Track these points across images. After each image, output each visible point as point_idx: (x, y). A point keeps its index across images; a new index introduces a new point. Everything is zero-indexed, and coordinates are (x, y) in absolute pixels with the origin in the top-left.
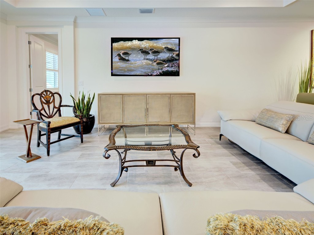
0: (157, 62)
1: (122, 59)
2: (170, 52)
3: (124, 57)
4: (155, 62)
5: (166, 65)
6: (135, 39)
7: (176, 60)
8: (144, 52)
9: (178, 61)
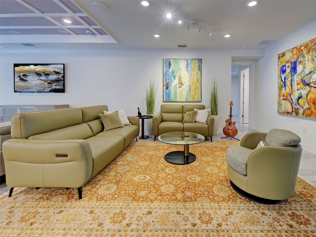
0: (48, 82)
1: (22, 80)
2: (57, 74)
3: (23, 78)
4: (46, 82)
5: (54, 84)
6: (32, 64)
7: (61, 80)
8: (38, 74)
9: (63, 81)
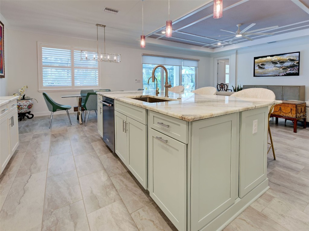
0: (283, 68)
2: (292, 61)
4: (281, 68)
5: (289, 70)
6: (268, 56)
8: (274, 63)
9: (298, 67)
